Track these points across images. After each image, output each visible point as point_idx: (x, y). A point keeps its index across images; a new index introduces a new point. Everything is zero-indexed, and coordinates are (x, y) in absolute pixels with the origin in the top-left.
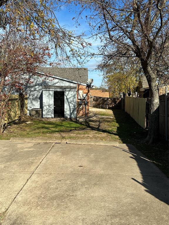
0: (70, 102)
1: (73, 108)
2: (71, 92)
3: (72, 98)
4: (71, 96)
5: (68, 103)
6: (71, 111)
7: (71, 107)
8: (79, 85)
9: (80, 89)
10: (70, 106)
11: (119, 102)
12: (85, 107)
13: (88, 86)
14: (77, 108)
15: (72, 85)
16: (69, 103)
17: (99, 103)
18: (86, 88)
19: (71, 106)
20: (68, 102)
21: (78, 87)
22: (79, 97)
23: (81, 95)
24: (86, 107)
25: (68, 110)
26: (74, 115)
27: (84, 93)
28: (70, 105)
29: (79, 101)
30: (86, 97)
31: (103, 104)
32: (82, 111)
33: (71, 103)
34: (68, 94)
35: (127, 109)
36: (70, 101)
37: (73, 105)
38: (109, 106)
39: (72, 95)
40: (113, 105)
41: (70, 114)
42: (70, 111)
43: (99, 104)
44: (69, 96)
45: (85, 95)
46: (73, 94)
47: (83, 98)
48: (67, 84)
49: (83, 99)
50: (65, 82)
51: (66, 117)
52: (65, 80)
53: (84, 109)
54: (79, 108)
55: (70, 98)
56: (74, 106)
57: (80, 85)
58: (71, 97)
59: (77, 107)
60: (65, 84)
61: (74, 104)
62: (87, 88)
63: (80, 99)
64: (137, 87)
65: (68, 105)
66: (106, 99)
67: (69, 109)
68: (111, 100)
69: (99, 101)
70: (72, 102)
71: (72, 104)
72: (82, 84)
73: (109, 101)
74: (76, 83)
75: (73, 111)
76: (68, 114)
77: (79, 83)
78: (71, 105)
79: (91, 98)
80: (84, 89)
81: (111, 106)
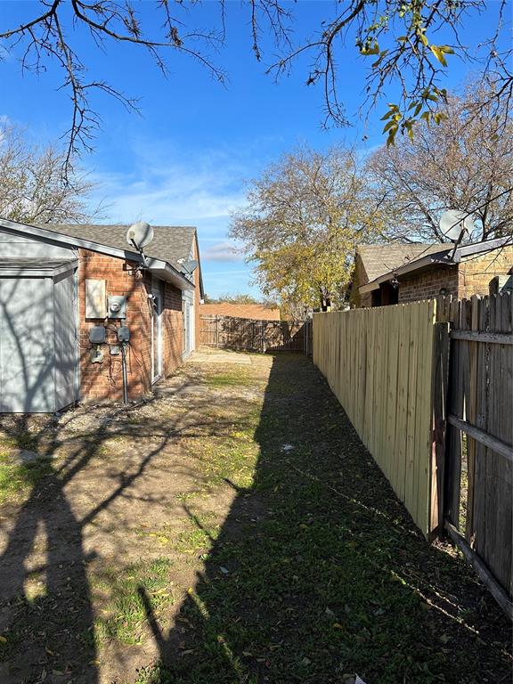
0: (24, 334)
1: (37, 364)
2: (28, 282)
3: (35, 310)
4: (27, 301)
5: (12, 340)
6: (32, 380)
7: (28, 359)
8: (88, 253)
9: (96, 271)
10: (22, 356)
11: (297, 333)
12: (120, 357)
13: (132, 258)
14: (81, 359)
15: (56, 253)
16: (17, 339)
17: (241, 336)
18: (125, 269)
19: (30, 354)
20: (14, 333)
21: (86, 265)
22: (89, 310)
23: (96, 301)
24: (124, 356)
25: (16, 376)
26: (45, 398)
27: (116, 292)
28: (26, 350)
29: (91, 326)
30: (123, 309)
31: (252, 338)
32: (106, 372)
33: (29, 338)
34: (12, 294)
35: (318, 356)
36: (24, 329)
37: (38, 350)
38: (270, 345)
39: (31, 295)
40: (282, 343)
41: (23, 396)
42: (26, 377)
43: (239, 341)
44: (16, 301)
45: (115, 299)
46: (39, 294)
47: (109, 314)
48: (32, 250)
49: (112, 320)
50: (22, 240)
51: (7, 408)
52: (22, 228)
53: (116, 365)
54: (90, 362)
55: (23, 312)
56: (44, 354)
57: (96, 256)
58: (31, 306)
59: (83, 356)
60: (22, 249)
61: (43, 341)
62: (129, 267)
63: (97, 321)
64: (350, 286)
65: (14, 347)
66: (260, 325)
67: (18, 369)
68: (275, 326)
69: (240, 329)
70: (35, 335)
71: (37, 342)
72: (101, 249)
73: (271, 332)
74: (76, 247)
75: (42, 377)
76: (14, 395)
77: (88, 245)
78: (27, 347)
79: (217, 321)
80: (114, 274)
81: (276, 345)
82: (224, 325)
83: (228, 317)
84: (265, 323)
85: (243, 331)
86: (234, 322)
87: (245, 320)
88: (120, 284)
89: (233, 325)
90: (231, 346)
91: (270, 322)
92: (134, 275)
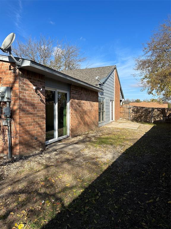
17: (141, 115)
31: (146, 116)
38: (155, 119)
40: (162, 118)
66: (150, 110)
68: (158, 110)
69: (140, 111)
79: (129, 108)
80: (5, 73)
81: (159, 119)
82: (133, 110)
83: (135, 107)
84: (153, 109)
85: (142, 113)
86: (138, 109)
87: (143, 107)
88: (7, 79)
89: (137, 110)
90: (136, 120)
91: (156, 108)
92: (15, 72)
